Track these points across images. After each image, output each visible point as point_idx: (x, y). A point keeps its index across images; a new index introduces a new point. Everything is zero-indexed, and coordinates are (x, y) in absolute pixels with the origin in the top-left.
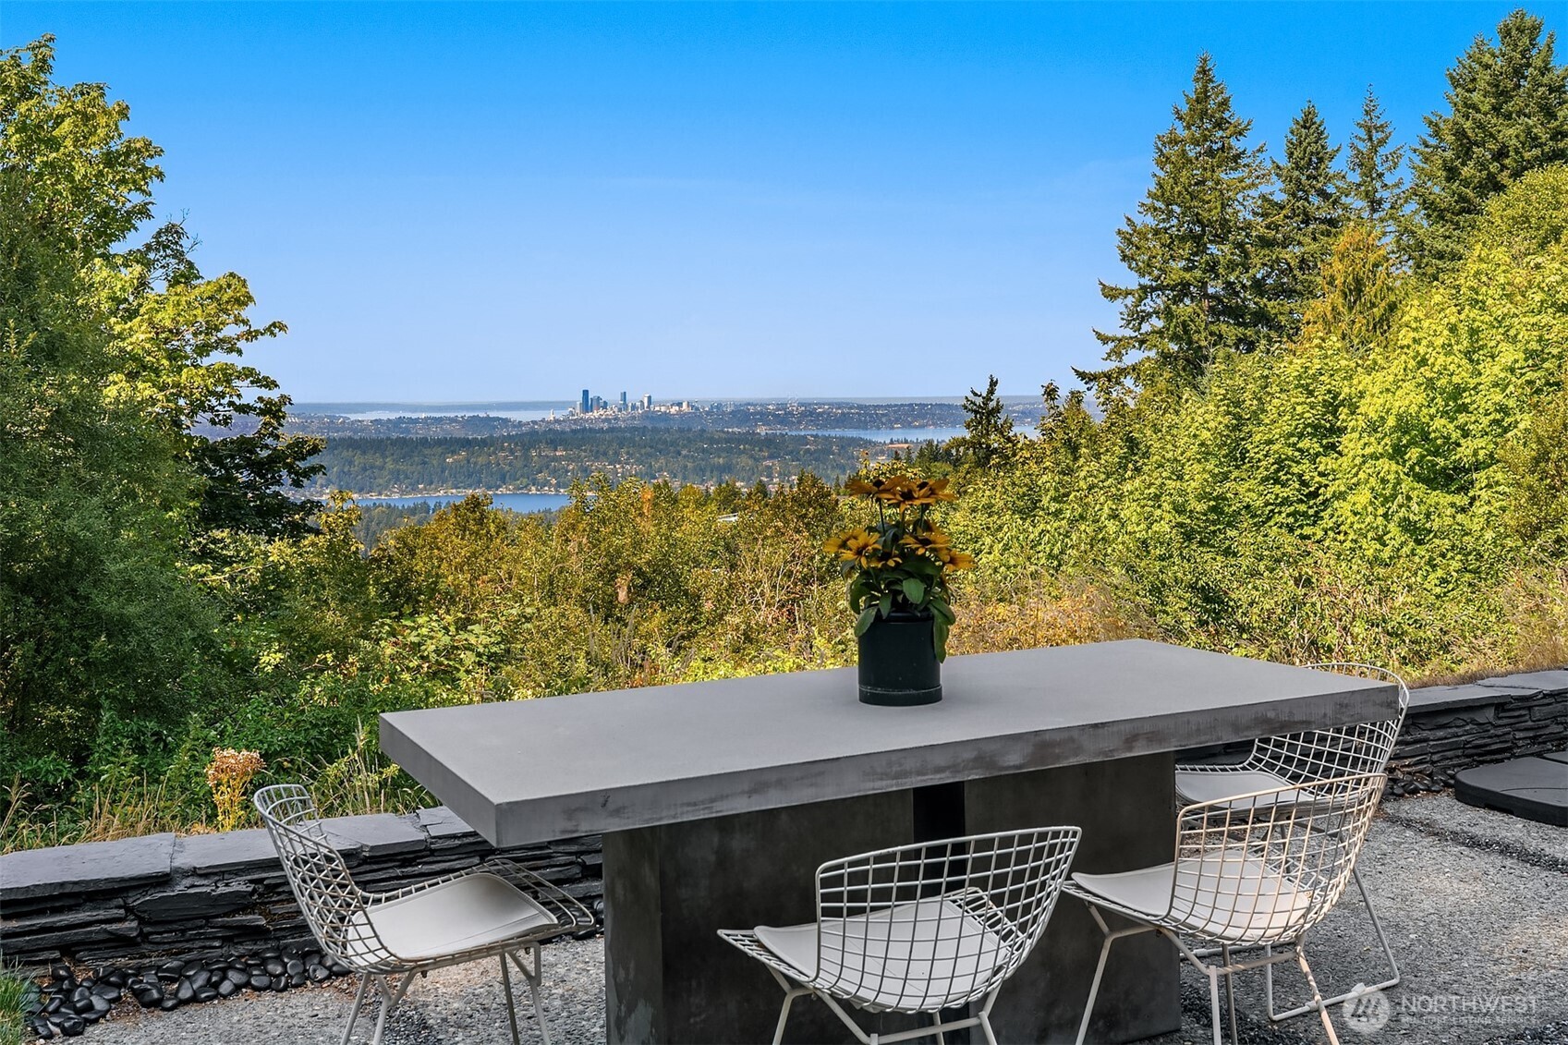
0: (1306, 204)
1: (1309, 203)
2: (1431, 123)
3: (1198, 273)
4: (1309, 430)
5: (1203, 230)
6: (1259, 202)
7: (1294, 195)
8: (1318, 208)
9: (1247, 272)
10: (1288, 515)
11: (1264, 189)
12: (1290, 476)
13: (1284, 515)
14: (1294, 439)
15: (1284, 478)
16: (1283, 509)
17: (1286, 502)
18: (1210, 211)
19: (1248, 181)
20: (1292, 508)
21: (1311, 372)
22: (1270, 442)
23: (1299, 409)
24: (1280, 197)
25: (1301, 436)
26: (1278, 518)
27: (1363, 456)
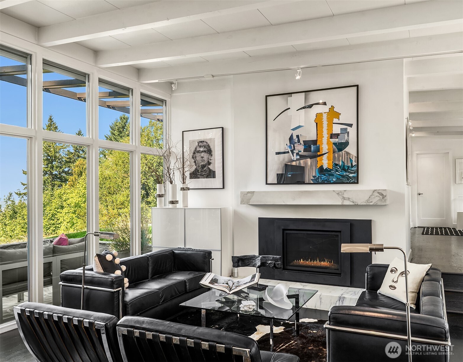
0: (78, 153)
1: (79, 153)
2: (106, 137)
3: (49, 169)
4: (60, 207)
5: (50, 158)
6: (67, 152)
7: (75, 151)
8: (81, 154)
9: (61, 169)
10: (54, 227)
11: (68, 149)
12: (55, 218)
13: (53, 227)
14: (56, 209)
15: (53, 219)
16: (53, 226)
17: (54, 224)
18: (52, 153)
19: (64, 147)
20: (55, 226)
21: (61, 193)
22: (51, 210)
23: (58, 202)
24: (73, 151)
25: (58, 209)
26: (51, 228)
27: (65, 213)
